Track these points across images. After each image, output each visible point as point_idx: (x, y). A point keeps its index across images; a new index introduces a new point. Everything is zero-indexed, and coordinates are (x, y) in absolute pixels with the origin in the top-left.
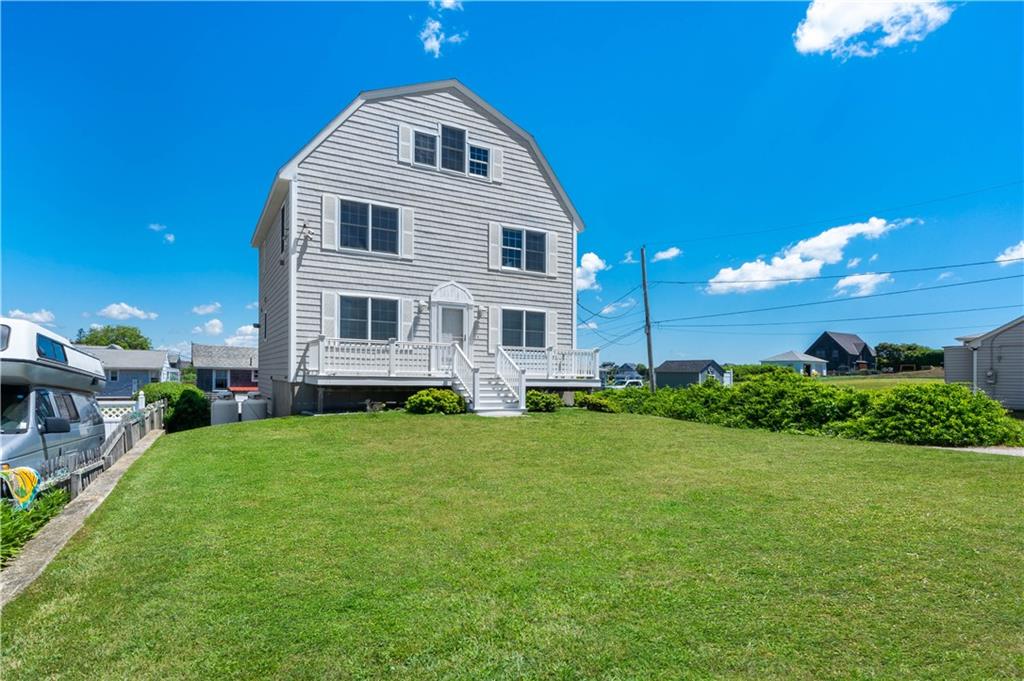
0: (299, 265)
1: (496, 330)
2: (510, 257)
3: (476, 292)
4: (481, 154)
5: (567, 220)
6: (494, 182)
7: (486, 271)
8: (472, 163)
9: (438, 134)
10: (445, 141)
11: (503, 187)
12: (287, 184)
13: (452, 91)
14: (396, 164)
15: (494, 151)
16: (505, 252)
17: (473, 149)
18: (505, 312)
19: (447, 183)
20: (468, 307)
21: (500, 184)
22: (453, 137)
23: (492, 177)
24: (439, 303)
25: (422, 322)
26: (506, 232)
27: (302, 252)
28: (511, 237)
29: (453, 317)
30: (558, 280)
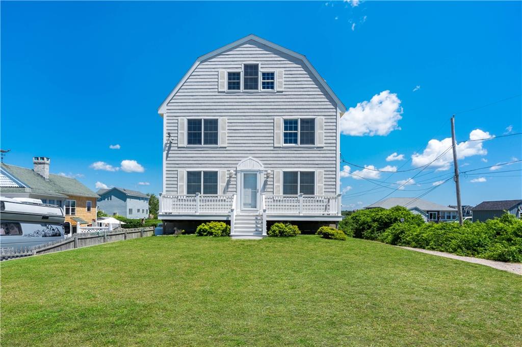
0: (167, 157)
1: (279, 185)
2: (290, 138)
3: (265, 162)
4: (269, 76)
5: (332, 107)
6: (278, 92)
7: (272, 148)
8: (263, 83)
9: (242, 71)
10: (246, 74)
11: (284, 93)
12: (162, 115)
13: (251, 42)
14: (217, 94)
15: (277, 72)
16: (285, 135)
17: (264, 74)
18: (285, 173)
19: (247, 98)
20: (260, 171)
21: (282, 92)
22: (251, 70)
23: (276, 88)
24: (242, 171)
25: (232, 183)
26: (286, 122)
27: (169, 150)
28: (290, 124)
29: (250, 179)
30: (325, 148)
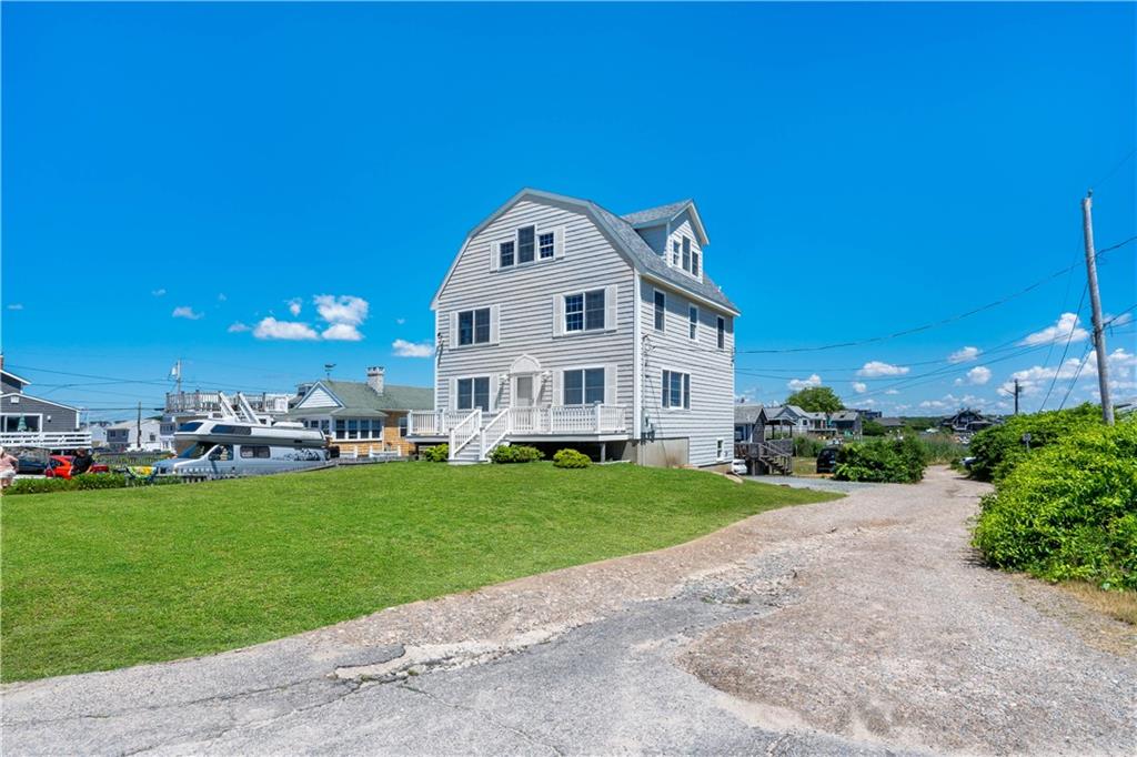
0: (439, 363)
1: (558, 391)
2: (574, 322)
3: (543, 360)
4: (547, 239)
5: (628, 268)
6: (558, 259)
7: (551, 340)
8: (542, 250)
9: (516, 240)
10: (521, 242)
11: (566, 259)
12: (434, 311)
13: (527, 197)
14: (489, 275)
15: (555, 230)
16: (569, 318)
17: (542, 237)
18: (566, 373)
19: (524, 274)
20: (537, 373)
21: (562, 258)
22: (526, 234)
23: (556, 255)
24: (515, 374)
25: (505, 391)
26: (568, 300)
27: (441, 354)
28: (573, 302)
29: (524, 383)
30: (618, 332)
